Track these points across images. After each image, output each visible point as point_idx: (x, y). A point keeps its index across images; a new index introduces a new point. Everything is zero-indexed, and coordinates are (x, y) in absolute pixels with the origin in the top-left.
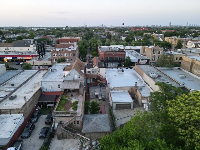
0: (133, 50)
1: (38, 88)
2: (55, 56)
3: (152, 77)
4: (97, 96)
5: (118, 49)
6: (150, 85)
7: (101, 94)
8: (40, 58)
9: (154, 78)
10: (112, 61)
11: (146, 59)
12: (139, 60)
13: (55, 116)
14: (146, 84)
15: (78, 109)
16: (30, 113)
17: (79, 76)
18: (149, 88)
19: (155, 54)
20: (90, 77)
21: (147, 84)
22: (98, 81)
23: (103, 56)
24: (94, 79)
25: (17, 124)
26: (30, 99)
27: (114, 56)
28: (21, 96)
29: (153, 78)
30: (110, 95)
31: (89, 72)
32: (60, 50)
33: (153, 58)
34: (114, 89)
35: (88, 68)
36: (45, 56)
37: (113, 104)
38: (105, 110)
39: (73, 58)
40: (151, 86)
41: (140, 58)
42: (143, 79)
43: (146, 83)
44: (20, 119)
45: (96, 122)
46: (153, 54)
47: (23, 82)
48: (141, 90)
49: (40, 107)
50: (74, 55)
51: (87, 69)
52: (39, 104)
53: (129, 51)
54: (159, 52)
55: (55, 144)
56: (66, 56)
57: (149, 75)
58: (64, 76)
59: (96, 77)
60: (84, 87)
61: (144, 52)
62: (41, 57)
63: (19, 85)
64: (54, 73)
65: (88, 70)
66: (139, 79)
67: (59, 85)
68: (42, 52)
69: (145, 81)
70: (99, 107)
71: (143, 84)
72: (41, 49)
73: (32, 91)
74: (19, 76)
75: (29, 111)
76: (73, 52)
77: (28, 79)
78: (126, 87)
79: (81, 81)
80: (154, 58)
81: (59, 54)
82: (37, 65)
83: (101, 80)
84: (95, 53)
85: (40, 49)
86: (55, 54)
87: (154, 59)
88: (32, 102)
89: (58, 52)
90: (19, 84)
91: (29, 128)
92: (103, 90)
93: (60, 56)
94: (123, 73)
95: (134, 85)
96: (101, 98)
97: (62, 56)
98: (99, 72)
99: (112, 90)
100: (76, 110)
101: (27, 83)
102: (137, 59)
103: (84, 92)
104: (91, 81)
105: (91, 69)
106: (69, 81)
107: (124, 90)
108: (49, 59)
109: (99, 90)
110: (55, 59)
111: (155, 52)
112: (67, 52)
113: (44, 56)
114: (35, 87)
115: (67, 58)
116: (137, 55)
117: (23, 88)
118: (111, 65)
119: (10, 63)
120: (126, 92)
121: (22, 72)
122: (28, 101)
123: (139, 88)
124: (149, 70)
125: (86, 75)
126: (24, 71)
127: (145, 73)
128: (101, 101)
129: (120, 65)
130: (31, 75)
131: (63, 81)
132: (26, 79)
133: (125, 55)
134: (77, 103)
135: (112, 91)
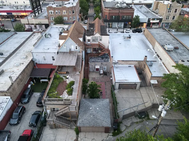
0: (142, 4)
1: (30, 59)
2: (51, 13)
3: (166, 49)
4: (97, 69)
5: (125, 5)
6: (162, 58)
7: (102, 67)
8: (35, 15)
9: (169, 51)
10: (118, 20)
11: (158, 19)
12: (149, 20)
13: (46, 103)
14: (157, 57)
15: (73, 93)
16: (20, 92)
17: (76, 47)
18: (161, 64)
19: (170, 12)
20: (89, 47)
21: (159, 57)
22: (100, 51)
23: (108, 15)
24: (95, 50)
25: (3, 110)
26: (18, 77)
27: (120, 15)
28: (9, 70)
29: (167, 51)
30: (112, 70)
31: (89, 41)
32: (57, 6)
33: (167, 17)
34: (118, 63)
35: (88, 36)
36: (42, 12)
37: (116, 83)
38: (106, 89)
39: (72, 17)
40: (163, 61)
41: (151, 17)
42: (153, 48)
43: (158, 55)
44: (7, 103)
45: (94, 113)
46: (168, 12)
47: (14, 49)
48: (151, 66)
49: (33, 82)
50: (73, 13)
51: (86, 36)
52: (31, 79)
53: (138, 6)
54: (176, 10)
55: (47, 135)
56: (65, 13)
57: (163, 46)
58: (59, 46)
59: (97, 47)
60: (82, 61)
61: (157, 8)
62: (37, 14)
63: (8, 54)
64: (48, 39)
65: (88, 38)
66: (149, 50)
67: (53, 57)
68: (37, 7)
69: (156, 53)
70: (99, 89)
71: (153, 57)
72: (36, 3)
73: (23, 64)
74: (10, 40)
75: (18, 90)
76: (72, 9)
77: (20, 44)
78: (132, 61)
79: (79, 54)
80: (169, 17)
81: (56, 11)
82: (33, 24)
83: (103, 50)
84: (98, 8)
85: (34, 4)
86: (52, 11)
87: (168, 19)
88: (21, 80)
89: (54, 9)
90: (10, 52)
91: (18, 114)
92: (105, 63)
93: (57, 13)
94: (130, 40)
95: (142, 59)
96: (102, 73)
97: (59, 13)
98: (101, 40)
99: (115, 63)
100: (72, 95)
101: (18, 51)
102: (148, 18)
103: (82, 68)
104: (92, 51)
105: (91, 36)
106: (64, 52)
107: (130, 64)
108: (45, 17)
109: (100, 63)
110: (52, 18)
111: (171, 9)
112: (65, 8)
113: (40, 12)
114: (27, 57)
115: (65, 16)
116: (148, 12)
117: (13, 58)
118: (116, 25)
119: (6, 19)
120: (132, 67)
121: (14, 34)
122: (16, 80)
123: (149, 63)
124: (162, 38)
125: (86, 45)
126: (16, 33)
127: (158, 42)
128: (102, 75)
129: (127, 25)
130: (24, 40)
131: (58, 53)
132: (17, 46)
133: (133, 13)
134: (72, 83)
135: (115, 65)
